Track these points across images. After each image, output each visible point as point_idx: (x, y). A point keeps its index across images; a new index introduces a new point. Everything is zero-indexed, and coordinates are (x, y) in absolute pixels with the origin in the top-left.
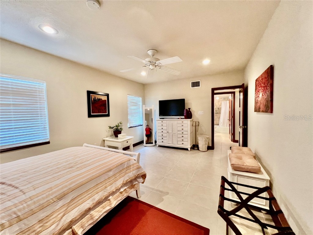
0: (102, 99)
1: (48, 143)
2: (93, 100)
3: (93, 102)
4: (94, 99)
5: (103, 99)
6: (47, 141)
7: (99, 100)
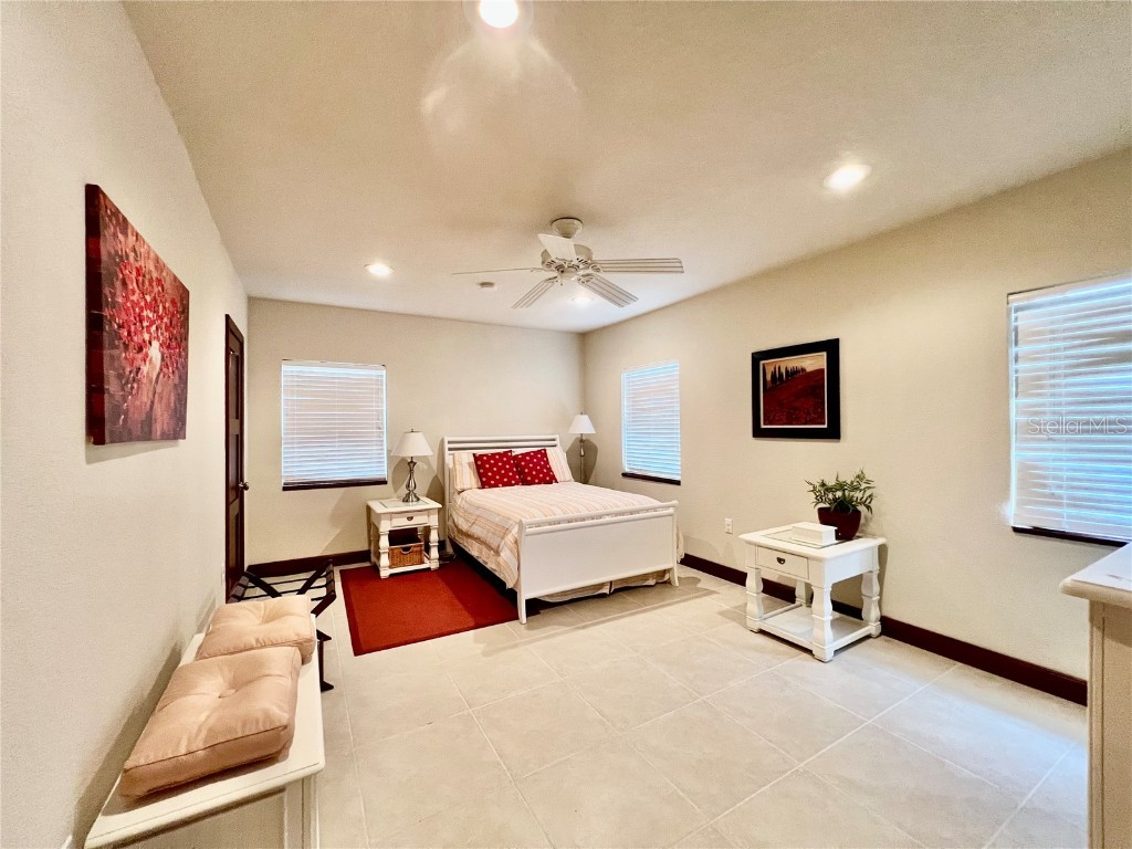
0: (803, 370)
1: (677, 483)
2: (769, 377)
3: (769, 385)
4: (773, 375)
5: (808, 370)
6: (677, 478)
7: (794, 374)
